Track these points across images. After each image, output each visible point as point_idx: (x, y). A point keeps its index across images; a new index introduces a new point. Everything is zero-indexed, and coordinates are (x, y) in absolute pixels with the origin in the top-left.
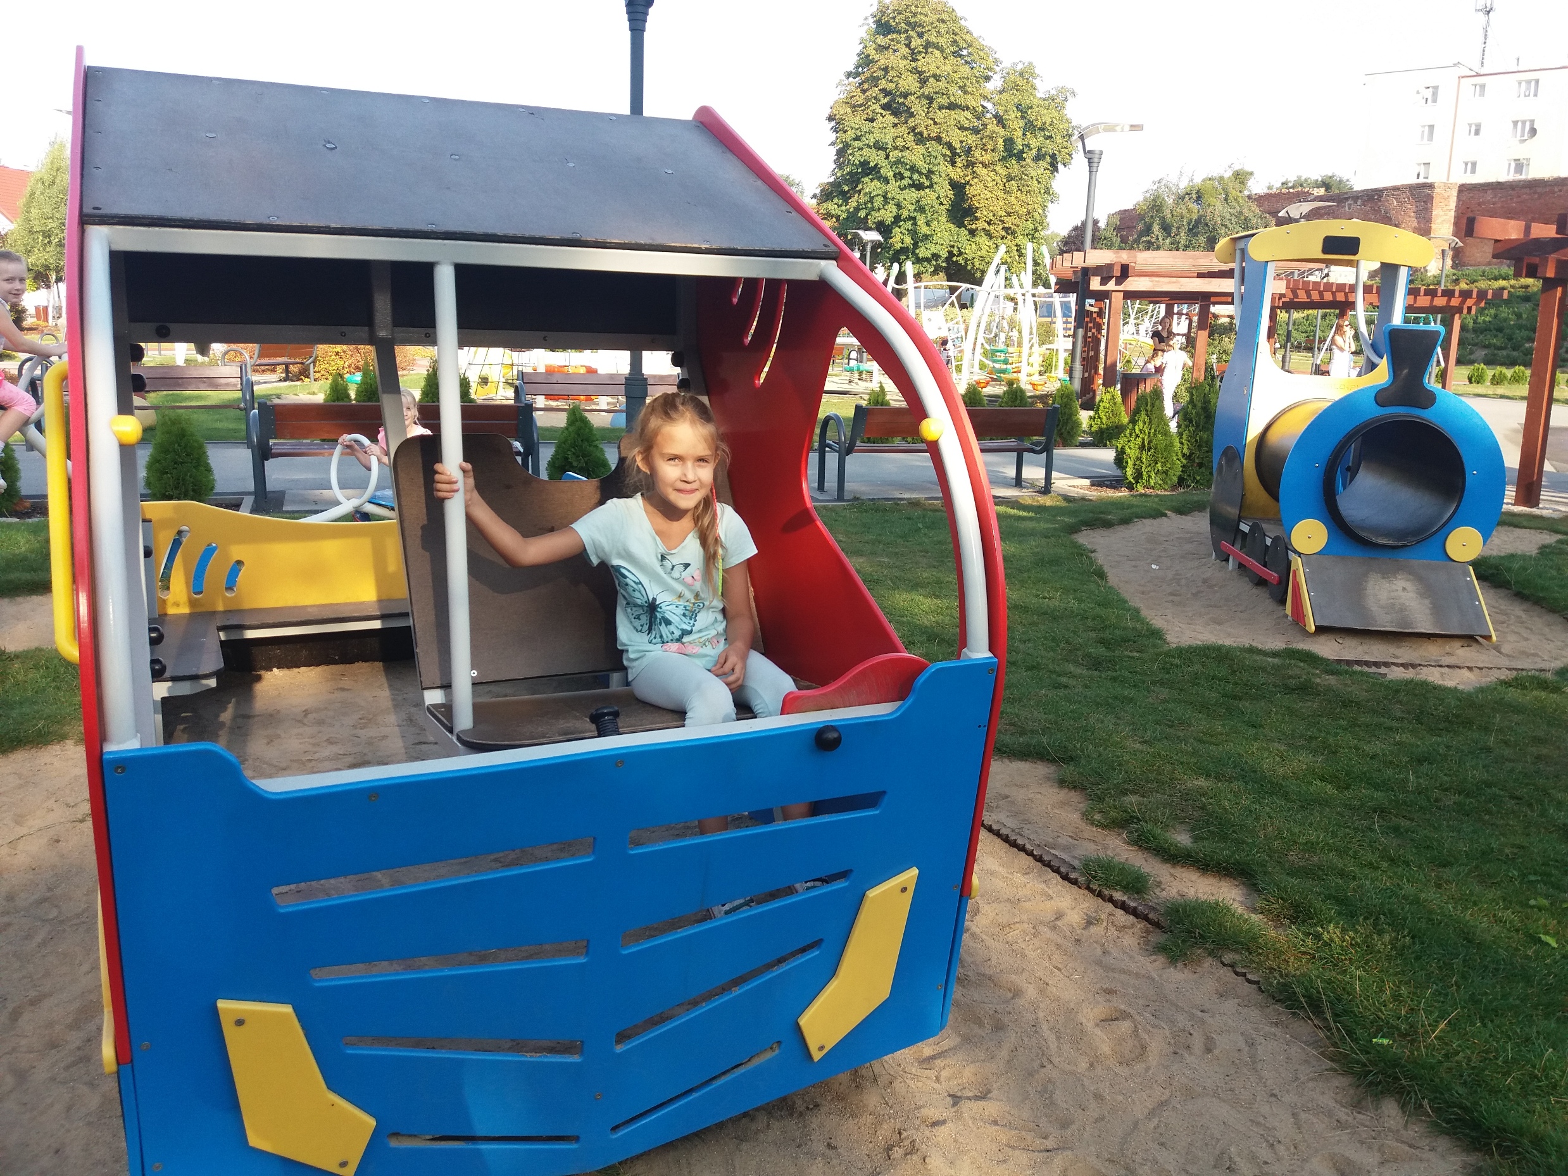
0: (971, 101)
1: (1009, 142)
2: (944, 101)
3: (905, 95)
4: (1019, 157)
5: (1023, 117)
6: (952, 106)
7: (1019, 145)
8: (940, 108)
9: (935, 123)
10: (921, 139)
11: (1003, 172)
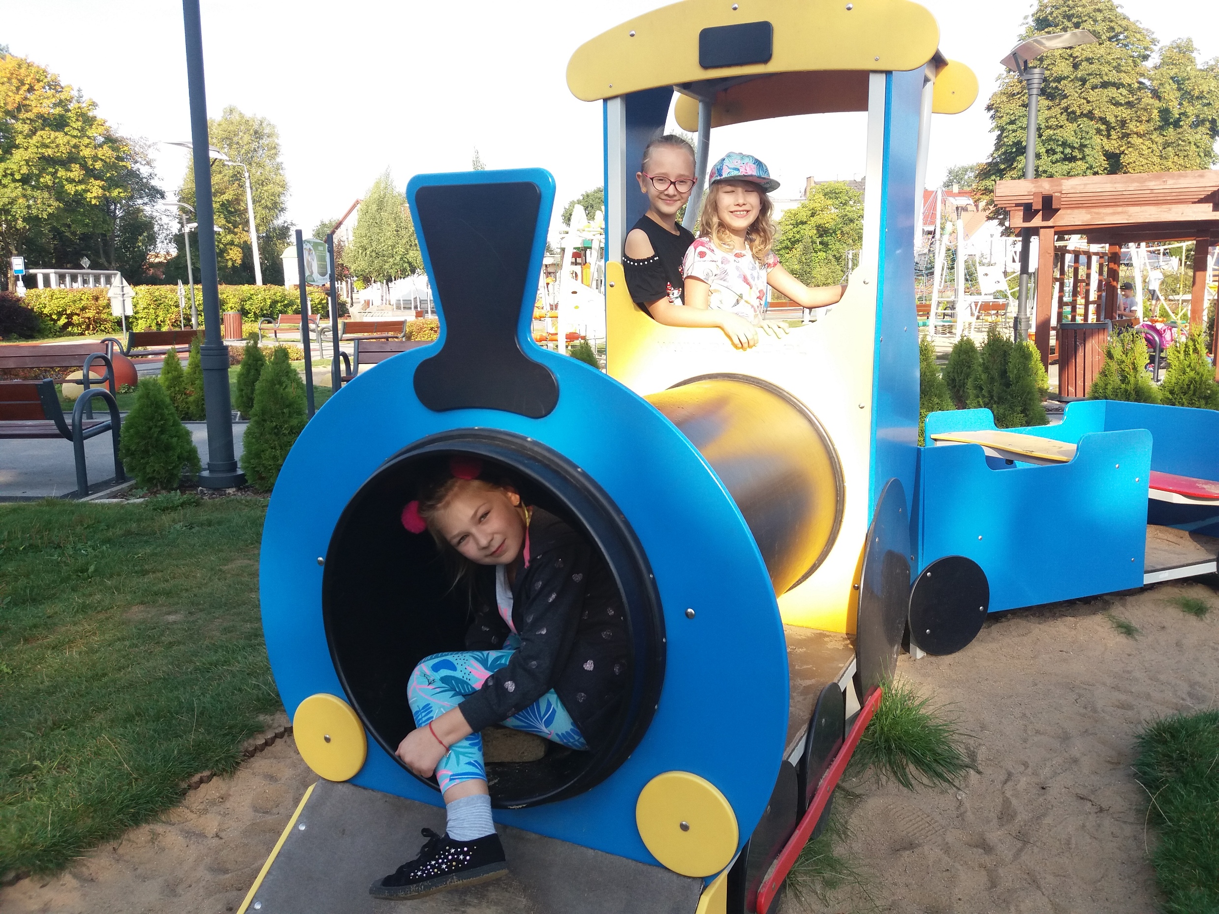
0: (1126, 80)
1: (1165, 113)
2: (1097, 81)
3: (1059, 80)
4: (1176, 124)
5: (1179, 89)
6: (1105, 85)
7: (1176, 113)
8: (1094, 88)
9: (1088, 102)
10: (1072, 117)
11: (1160, 140)
